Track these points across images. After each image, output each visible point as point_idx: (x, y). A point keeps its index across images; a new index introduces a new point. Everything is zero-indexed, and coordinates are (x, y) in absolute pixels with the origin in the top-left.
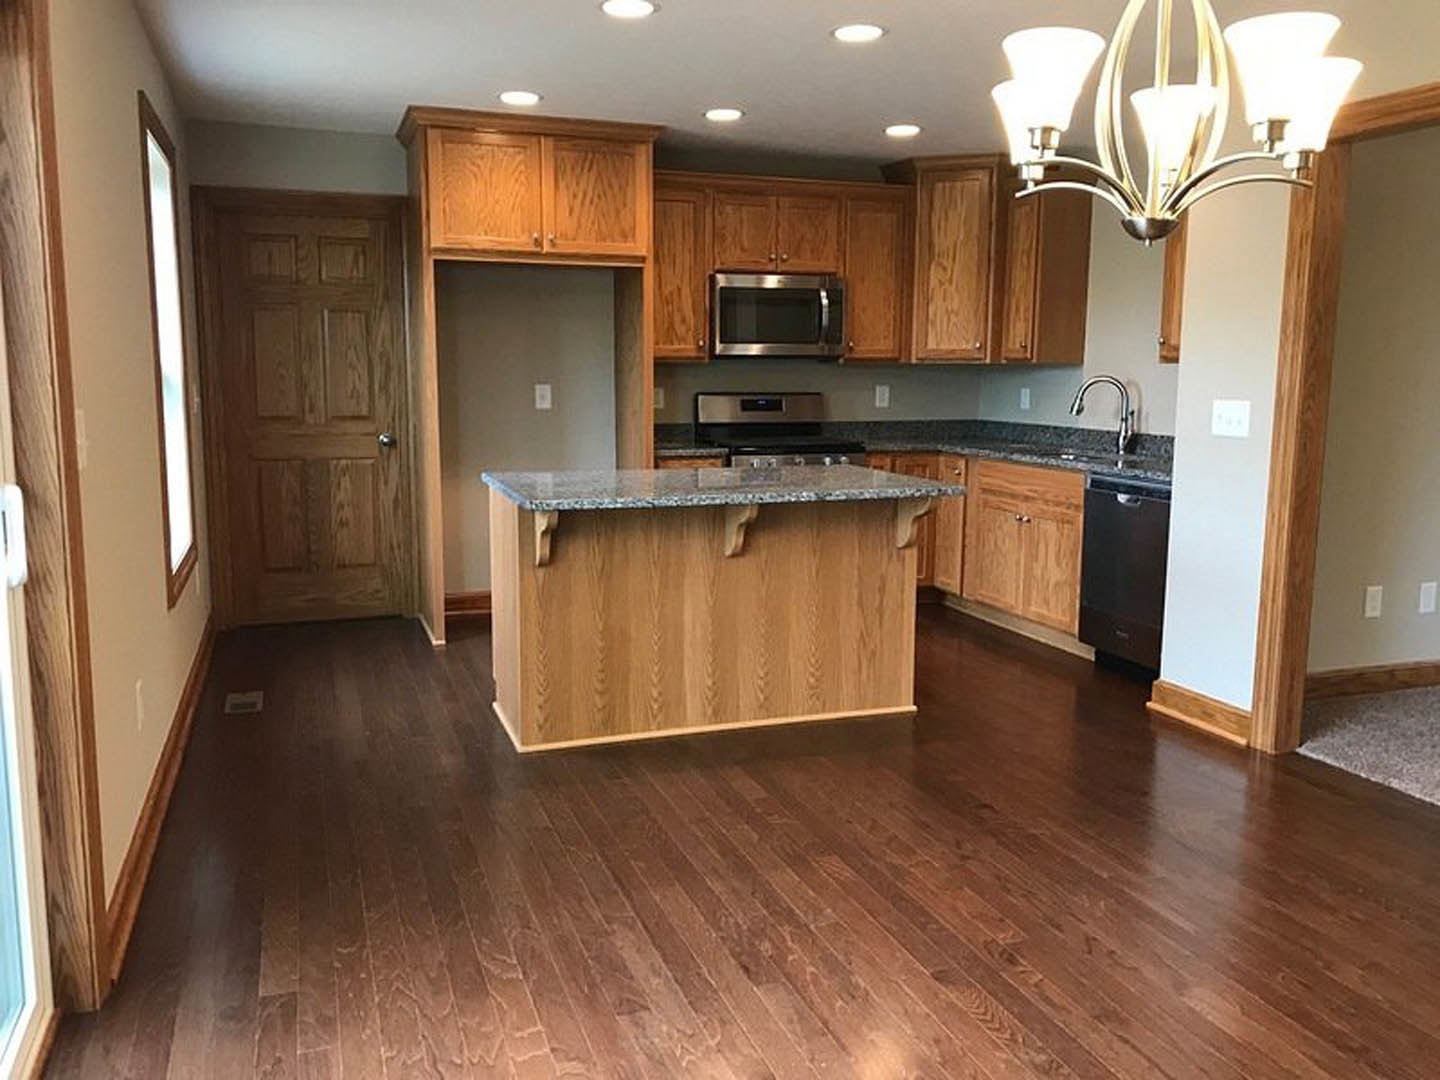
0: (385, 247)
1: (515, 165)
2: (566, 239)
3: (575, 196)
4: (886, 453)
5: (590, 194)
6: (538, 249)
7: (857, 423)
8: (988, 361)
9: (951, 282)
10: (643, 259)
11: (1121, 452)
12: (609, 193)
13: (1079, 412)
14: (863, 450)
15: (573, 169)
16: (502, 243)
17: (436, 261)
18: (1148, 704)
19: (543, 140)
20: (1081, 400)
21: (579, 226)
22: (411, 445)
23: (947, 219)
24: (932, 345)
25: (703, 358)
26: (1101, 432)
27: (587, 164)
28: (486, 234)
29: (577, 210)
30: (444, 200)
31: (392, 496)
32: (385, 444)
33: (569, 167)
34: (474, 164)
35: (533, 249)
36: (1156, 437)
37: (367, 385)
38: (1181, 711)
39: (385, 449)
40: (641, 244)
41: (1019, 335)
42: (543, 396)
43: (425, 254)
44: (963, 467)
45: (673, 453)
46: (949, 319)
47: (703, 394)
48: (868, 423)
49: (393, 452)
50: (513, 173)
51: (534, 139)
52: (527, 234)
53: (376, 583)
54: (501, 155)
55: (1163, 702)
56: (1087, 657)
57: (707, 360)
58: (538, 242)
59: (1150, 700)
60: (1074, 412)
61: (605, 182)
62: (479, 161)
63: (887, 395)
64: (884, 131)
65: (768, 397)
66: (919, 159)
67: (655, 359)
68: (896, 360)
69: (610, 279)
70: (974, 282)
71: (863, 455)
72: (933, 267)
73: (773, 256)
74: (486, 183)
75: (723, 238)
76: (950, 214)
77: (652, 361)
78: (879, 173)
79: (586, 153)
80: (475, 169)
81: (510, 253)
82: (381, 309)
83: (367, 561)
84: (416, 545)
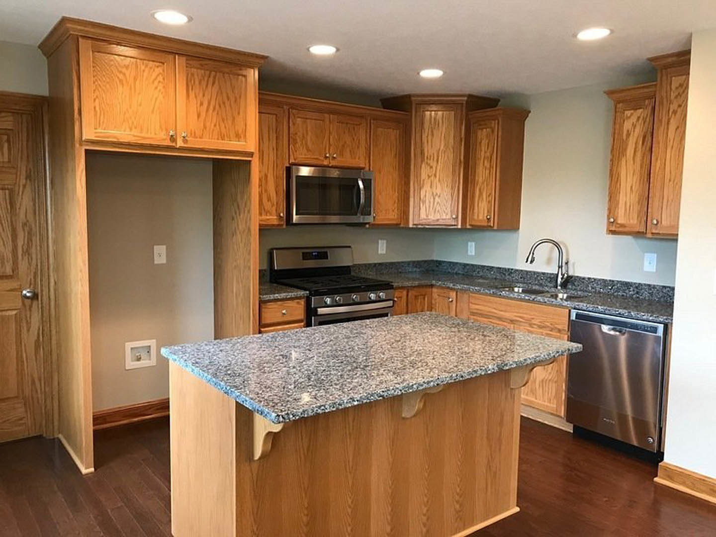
0: (28, 135)
1: (154, 77)
2: (195, 137)
3: (202, 104)
4: (403, 288)
5: (213, 103)
6: (174, 144)
7: (370, 264)
8: (459, 227)
9: (435, 176)
10: (251, 154)
11: (559, 288)
12: (227, 104)
13: (531, 262)
14: (392, 287)
15: (200, 83)
16: (144, 138)
17: (86, 151)
18: (656, 479)
19: (177, 57)
20: (533, 254)
21: (205, 127)
22: (52, 297)
23: (433, 135)
24: (423, 216)
25: (282, 225)
26: (538, 273)
27: (211, 79)
28: (131, 129)
29: (203, 114)
30: (95, 100)
31: (33, 338)
32: (28, 298)
33: (197, 83)
34: (121, 72)
35: (168, 143)
36: (584, 278)
37: (10, 248)
38: (688, 487)
39: (28, 302)
40: (250, 144)
41: (482, 210)
42: (160, 254)
43: (77, 145)
44: (455, 297)
45: (272, 297)
46: (434, 199)
47: (277, 249)
48: (375, 264)
49: (35, 303)
50: (153, 82)
51: (171, 57)
52: (164, 132)
53: (20, 411)
54: (143, 67)
55: (670, 478)
56: (569, 430)
57: (284, 226)
58: (173, 139)
59: (656, 476)
60: (529, 262)
61: (225, 95)
62: (124, 70)
63: (385, 245)
64: (418, 73)
65: (320, 250)
66: (415, 95)
67: (260, 225)
68: (397, 224)
69: (210, 168)
70: (451, 176)
71: (392, 290)
72: (423, 166)
73: (328, 155)
74: (131, 89)
75: (295, 141)
76: (435, 132)
77: (258, 228)
78: (380, 103)
79: (211, 72)
80: (121, 76)
81: (152, 147)
82: (24, 186)
83: (12, 395)
84: (56, 378)
